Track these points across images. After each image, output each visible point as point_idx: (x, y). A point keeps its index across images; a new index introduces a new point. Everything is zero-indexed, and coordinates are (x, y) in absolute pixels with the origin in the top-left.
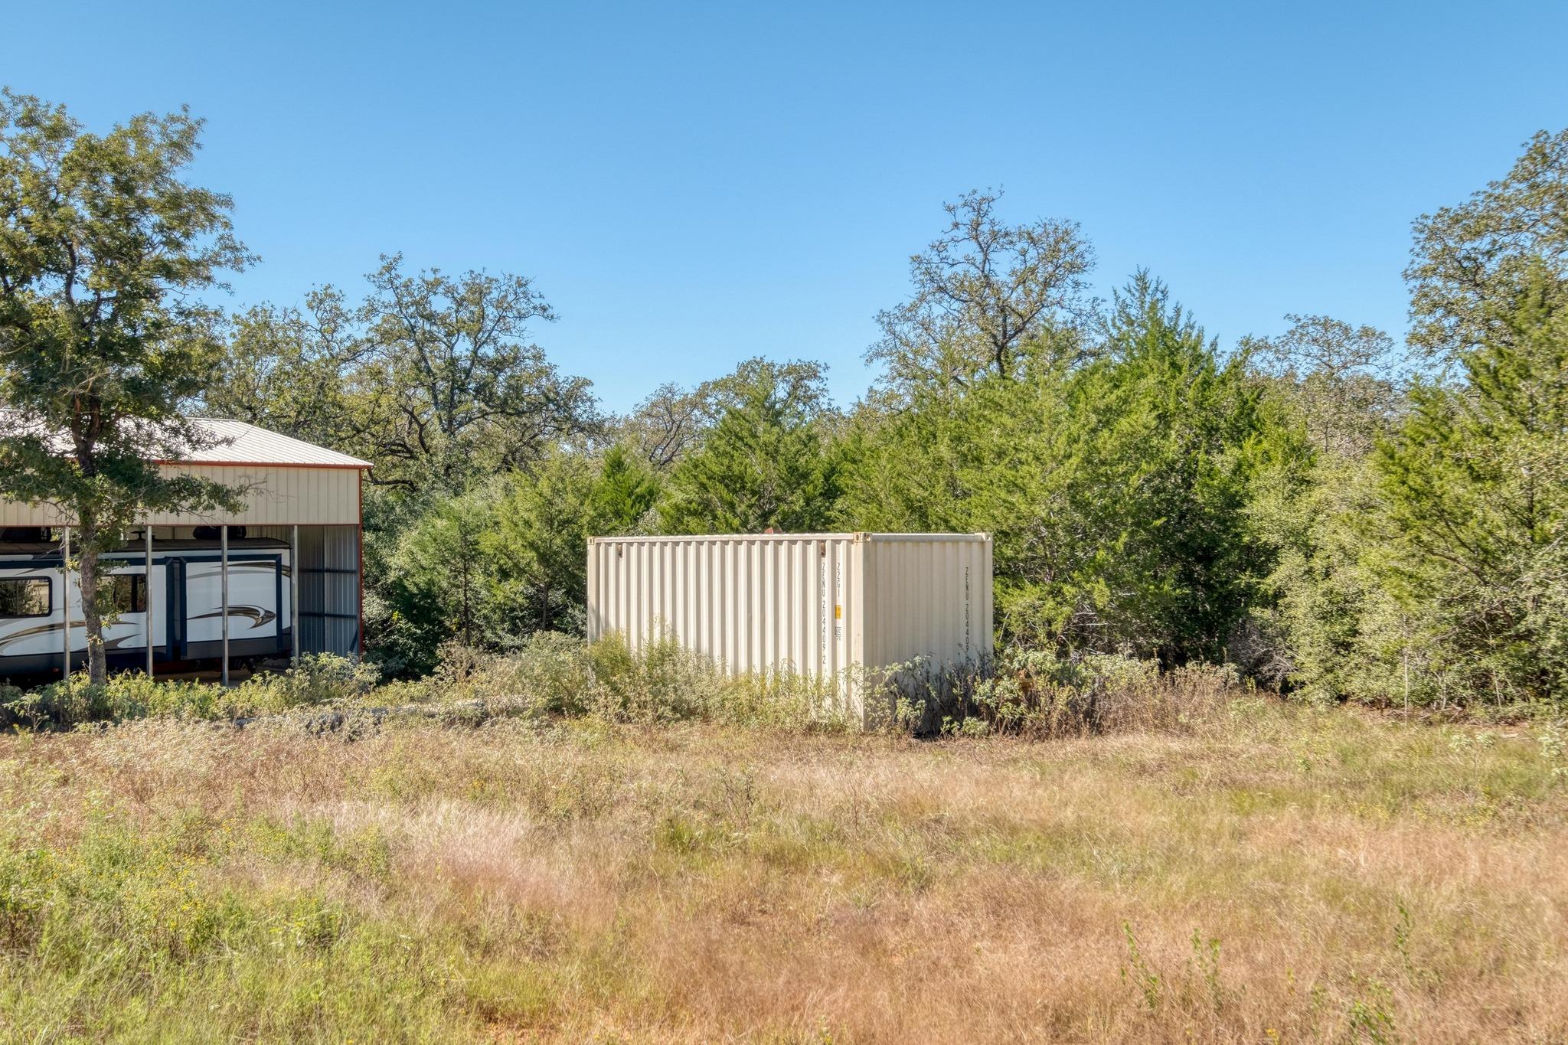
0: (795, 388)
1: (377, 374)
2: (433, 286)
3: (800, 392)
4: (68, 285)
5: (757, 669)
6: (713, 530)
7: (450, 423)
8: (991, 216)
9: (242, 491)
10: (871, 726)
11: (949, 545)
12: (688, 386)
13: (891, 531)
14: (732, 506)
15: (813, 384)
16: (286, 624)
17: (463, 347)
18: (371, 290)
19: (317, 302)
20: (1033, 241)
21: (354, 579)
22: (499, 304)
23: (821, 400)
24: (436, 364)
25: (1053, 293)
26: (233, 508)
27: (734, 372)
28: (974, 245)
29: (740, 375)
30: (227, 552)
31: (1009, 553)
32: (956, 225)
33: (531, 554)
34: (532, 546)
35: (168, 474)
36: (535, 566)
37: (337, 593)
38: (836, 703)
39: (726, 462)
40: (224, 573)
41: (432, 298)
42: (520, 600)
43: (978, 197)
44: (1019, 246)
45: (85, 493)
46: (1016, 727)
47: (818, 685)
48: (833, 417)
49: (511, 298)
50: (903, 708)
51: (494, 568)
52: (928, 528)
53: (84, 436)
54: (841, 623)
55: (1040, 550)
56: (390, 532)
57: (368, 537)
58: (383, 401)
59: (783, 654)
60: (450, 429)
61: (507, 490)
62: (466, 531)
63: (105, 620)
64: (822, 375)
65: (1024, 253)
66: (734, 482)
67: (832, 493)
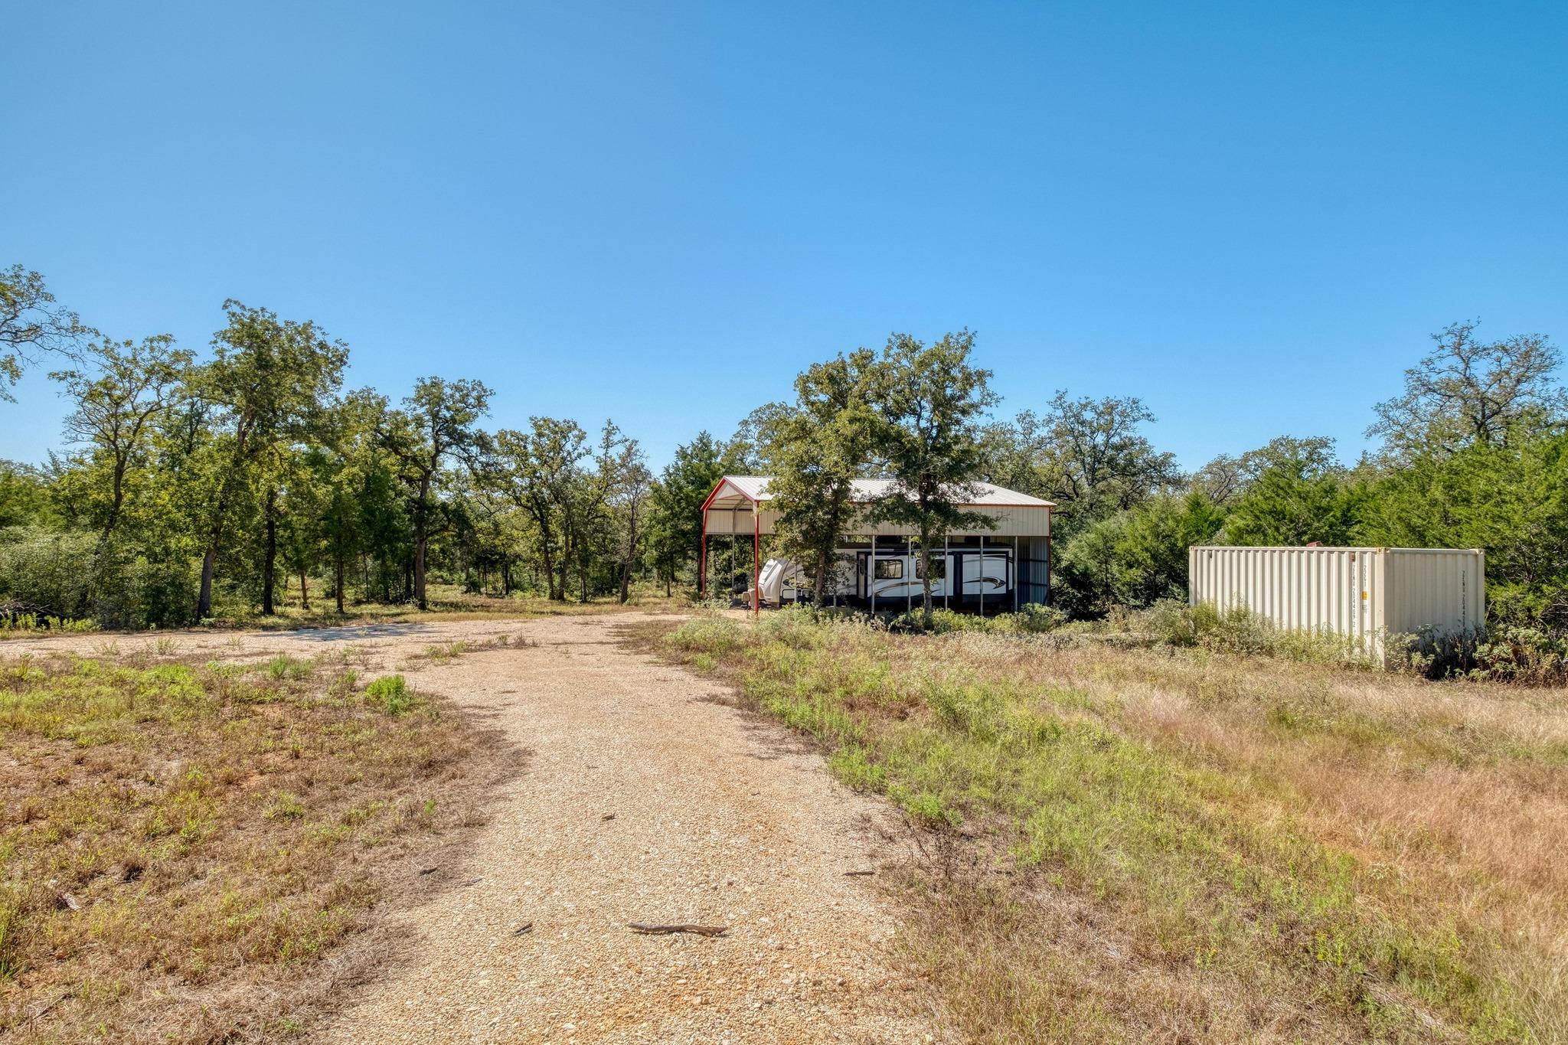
0: (1311, 454)
1: (1051, 456)
2: (1084, 407)
3: (1315, 457)
4: (918, 421)
5: (1305, 627)
6: (1265, 544)
7: (1093, 480)
8: (1470, 338)
9: (997, 519)
10: (1391, 667)
11: (1449, 557)
12: (1236, 455)
13: (1398, 546)
14: (1277, 529)
15: (1324, 451)
16: (1010, 588)
17: (1100, 439)
18: (1050, 410)
19: (1022, 419)
20: (1504, 350)
21: (1045, 566)
22: (1122, 414)
23: (1330, 460)
24: (1086, 448)
25: (1524, 387)
26: (993, 528)
27: (1268, 445)
28: (1457, 359)
29: (1272, 447)
30: (983, 550)
31: (1494, 562)
32: (1442, 347)
33: (1146, 555)
34: (1147, 550)
35: (962, 511)
36: (1149, 561)
37: (1037, 573)
38: (1363, 651)
39: (1272, 503)
40: (981, 560)
41: (1083, 413)
42: (1140, 580)
43: (1459, 327)
44: (1495, 355)
45: (924, 521)
46: (1509, 677)
47: (1350, 639)
48: (1341, 471)
49: (1129, 410)
50: (1417, 658)
51: (1123, 562)
52: (1426, 545)
53: (924, 492)
54: (1367, 602)
55: (1521, 560)
56: (1062, 540)
57: (1052, 542)
58: (1055, 470)
59: (1324, 619)
60: (1093, 482)
61: (1131, 520)
62: (1106, 539)
63: (931, 582)
64: (1331, 445)
65: (1499, 360)
66: (1279, 515)
67: (1347, 521)
